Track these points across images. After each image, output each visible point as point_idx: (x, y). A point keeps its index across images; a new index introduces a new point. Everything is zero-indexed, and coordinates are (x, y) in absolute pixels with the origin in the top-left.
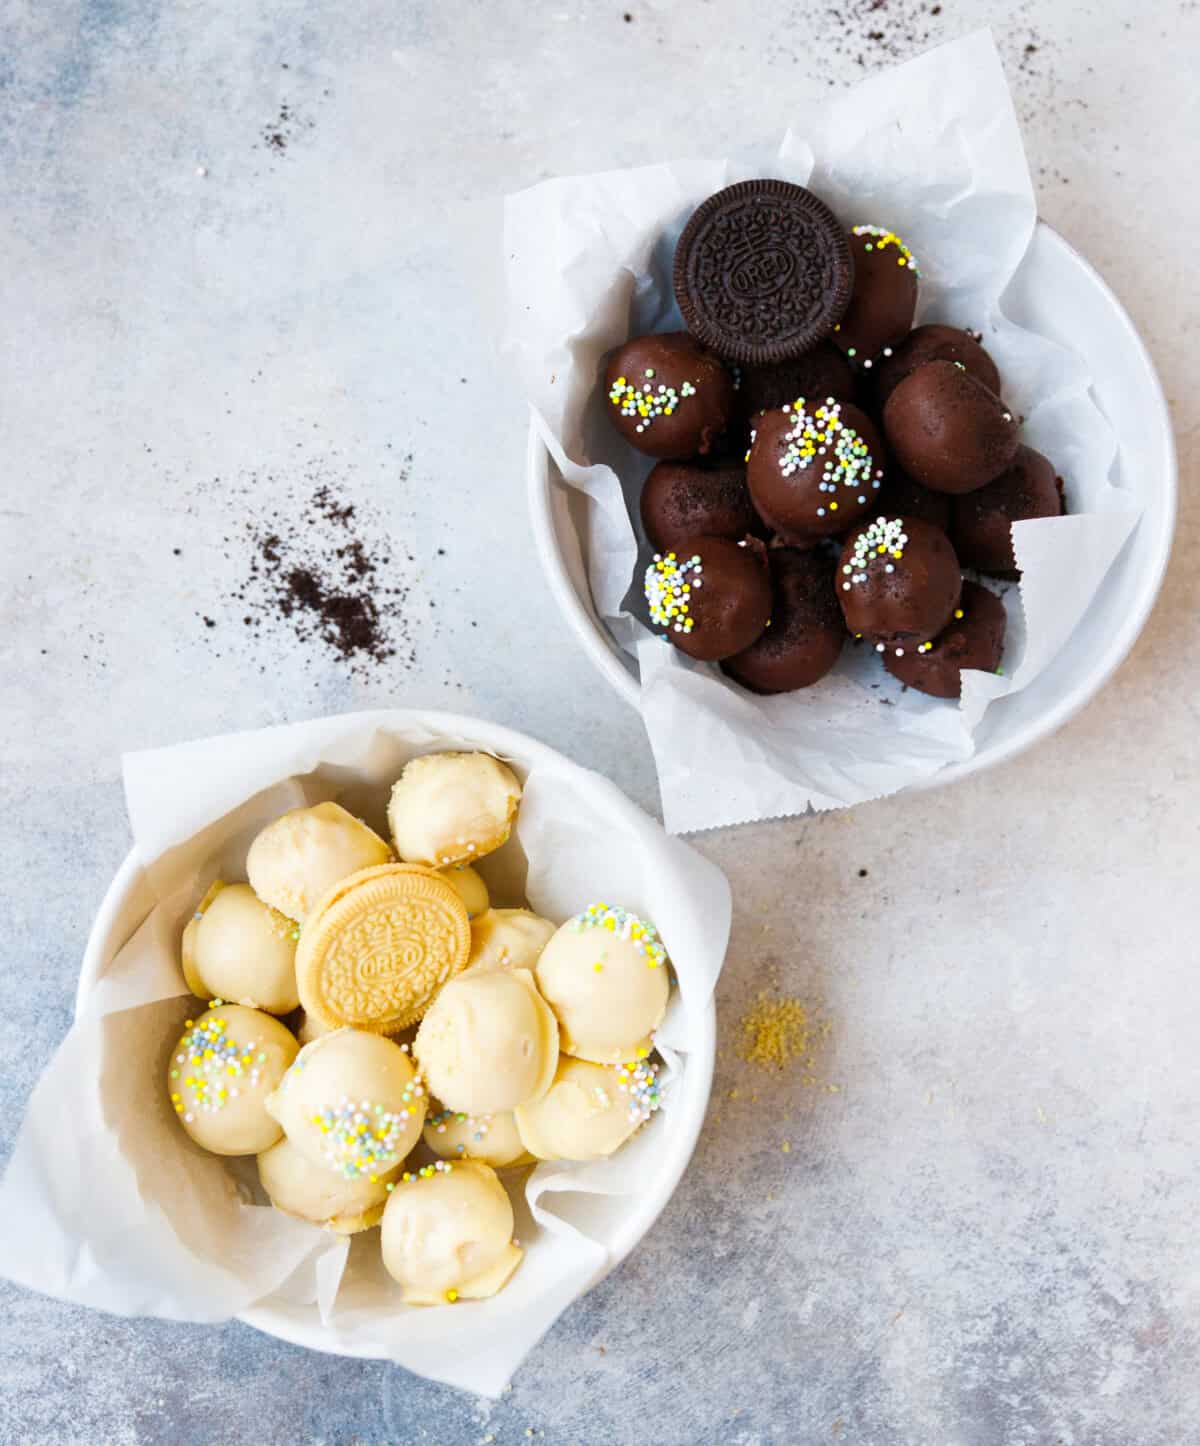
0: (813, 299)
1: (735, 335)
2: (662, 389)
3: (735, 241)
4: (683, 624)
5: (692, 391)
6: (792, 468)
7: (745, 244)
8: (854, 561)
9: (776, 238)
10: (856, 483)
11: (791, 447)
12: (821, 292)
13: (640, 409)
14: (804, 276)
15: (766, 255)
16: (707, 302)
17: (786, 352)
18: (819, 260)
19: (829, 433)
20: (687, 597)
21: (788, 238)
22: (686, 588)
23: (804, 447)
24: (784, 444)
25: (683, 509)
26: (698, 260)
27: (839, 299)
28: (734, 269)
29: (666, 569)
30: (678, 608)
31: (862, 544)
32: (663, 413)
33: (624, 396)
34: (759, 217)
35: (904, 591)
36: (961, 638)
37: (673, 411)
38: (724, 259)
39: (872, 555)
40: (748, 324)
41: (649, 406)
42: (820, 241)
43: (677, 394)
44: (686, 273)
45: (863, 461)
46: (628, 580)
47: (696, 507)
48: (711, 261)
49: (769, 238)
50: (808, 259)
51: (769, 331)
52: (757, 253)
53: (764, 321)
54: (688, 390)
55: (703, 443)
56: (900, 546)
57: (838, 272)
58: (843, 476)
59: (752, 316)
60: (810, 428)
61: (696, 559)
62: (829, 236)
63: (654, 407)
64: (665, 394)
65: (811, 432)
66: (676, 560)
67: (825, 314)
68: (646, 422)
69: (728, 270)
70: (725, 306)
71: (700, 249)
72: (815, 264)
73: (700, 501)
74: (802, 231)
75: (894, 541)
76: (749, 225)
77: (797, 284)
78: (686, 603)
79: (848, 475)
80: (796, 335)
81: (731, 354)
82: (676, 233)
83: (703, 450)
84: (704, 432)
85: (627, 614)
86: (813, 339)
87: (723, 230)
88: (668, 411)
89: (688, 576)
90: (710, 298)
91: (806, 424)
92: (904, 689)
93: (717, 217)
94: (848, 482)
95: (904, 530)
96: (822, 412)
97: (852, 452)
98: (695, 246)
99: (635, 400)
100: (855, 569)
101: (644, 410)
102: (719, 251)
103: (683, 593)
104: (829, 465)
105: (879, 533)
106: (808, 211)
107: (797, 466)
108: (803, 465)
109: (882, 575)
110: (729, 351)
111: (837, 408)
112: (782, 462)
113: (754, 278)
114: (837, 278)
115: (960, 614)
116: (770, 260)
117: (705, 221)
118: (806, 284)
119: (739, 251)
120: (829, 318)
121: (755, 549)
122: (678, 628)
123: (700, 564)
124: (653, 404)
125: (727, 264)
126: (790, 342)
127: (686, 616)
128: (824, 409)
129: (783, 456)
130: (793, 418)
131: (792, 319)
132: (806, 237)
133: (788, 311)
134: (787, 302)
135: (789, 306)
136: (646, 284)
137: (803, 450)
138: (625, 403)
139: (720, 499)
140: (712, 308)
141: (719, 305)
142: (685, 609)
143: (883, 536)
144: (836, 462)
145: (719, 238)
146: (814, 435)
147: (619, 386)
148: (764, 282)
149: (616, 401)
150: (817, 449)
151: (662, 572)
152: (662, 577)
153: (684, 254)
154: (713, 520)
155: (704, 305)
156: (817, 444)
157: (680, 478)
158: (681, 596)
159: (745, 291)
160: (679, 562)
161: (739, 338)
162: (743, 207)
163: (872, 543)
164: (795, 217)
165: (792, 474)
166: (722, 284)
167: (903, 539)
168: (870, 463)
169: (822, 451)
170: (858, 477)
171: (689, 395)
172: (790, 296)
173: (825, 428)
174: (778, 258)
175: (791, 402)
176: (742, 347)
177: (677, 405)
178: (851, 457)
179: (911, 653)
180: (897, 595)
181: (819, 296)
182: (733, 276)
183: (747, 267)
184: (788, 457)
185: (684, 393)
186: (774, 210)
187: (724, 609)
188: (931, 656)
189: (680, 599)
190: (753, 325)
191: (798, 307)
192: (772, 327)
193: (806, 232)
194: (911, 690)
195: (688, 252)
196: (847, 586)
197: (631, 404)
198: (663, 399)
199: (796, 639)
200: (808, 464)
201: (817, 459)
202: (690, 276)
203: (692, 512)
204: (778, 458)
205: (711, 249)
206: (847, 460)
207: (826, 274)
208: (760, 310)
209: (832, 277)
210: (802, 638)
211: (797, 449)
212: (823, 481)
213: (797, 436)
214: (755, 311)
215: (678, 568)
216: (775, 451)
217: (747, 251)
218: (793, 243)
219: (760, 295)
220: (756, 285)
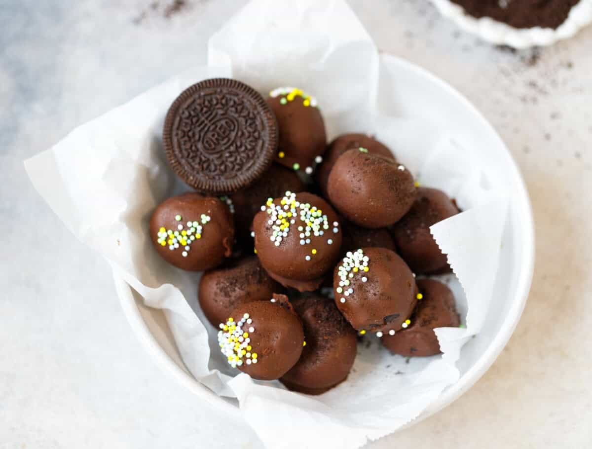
0: (256, 140)
1: (217, 177)
2: (189, 224)
3: (197, 121)
4: (251, 358)
5: (208, 219)
6: (279, 239)
7: (203, 122)
8: (341, 284)
9: (221, 112)
10: (322, 233)
11: (274, 227)
12: (259, 134)
13: (181, 242)
14: (246, 128)
16: (193, 164)
17: (252, 177)
18: (251, 115)
19: (293, 210)
20: (248, 340)
21: (228, 109)
22: (246, 335)
23: (282, 224)
24: (269, 229)
25: (227, 295)
26: (178, 140)
27: (272, 134)
28: (202, 139)
29: (229, 328)
30: (244, 349)
31: (343, 272)
32: (196, 239)
33: (167, 238)
34: (207, 103)
36: (427, 311)
37: (202, 234)
38: (194, 135)
39: (351, 276)
40: (223, 167)
41: (186, 238)
42: (247, 104)
43: (200, 224)
44: (173, 151)
45: (320, 219)
47: (234, 290)
48: (186, 138)
49: (217, 114)
50: (244, 117)
51: (237, 167)
52: (213, 124)
53: (232, 162)
54: (205, 219)
55: (226, 249)
56: (365, 264)
57: (265, 119)
58: (312, 231)
59: (223, 162)
60: (281, 212)
61: (246, 316)
62: (252, 99)
63: (188, 237)
64: (192, 226)
65: (282, 214)
66: (234, 321)
67: (266, 145)
68: (187, 248)
69: (199, 140)
70: (204, 162)
71: (177, 135)
72: (251, 119)
73: (235, 286)
74: (235, 102)
75: (361, 263)
76: (202, 109)
77: (243, 134)
78: (249, 344)
79: (314, 230)
80: (254, 164)
81: (219, 189)
82: (160, 132)
83: (228, 254)
84: (225, 241)
85: (214, 371)
86: (265, 163)
87: (187, 118)
88: (198, 236)
89: (244, 327)
90: (194, 161)
91: (277, 211)
93: (181, 111)
94: (316, 234)
95: (364, 254)
96: (285, 201)
97: (311, 216)
98: (174, 133)
99: (175, 237)
100: (344, 288)
101: (184, 241)
102: (189, 131)
103: (244, 339)
104: (301, 228)
105: (350, 261)
107: (282, 237)
108: (285, 234)
109: (361, 285)
111: (293, 195)
112: (272, 238)
113: (216, 139)
114: (265, 121)
115: (420, 296)
116: (222, 126)
117: (175, 117)
118: (249, 132)
119: (202, 127)
120: (270, 147)
121: (281, 301)
122: (249, 362)
123: (250, 318)
124: (187, 236)
125: (197, 137)
126: (252, 170)
127: (252, 352)
128: (285, 199)
129: (272, 235)
130: (269, 211)
131: (248, 156)
132: (239, 105)
133: (244, 152)
134: (241, 146)
135: (243, 149)
137: (282, 226)
138: (170, 242)
139: (248, 280)
140: (197, 166)
141: (201, 163)
142: (249, 348)
143: (353, 262)
144: (304, 225)
145: (186, 124)
146: (285, 215)
147: (162, 234)
148: (223, 140)
149: (163, 244)
150: (289, 222)
151: (228, 331)
152: (228, 335)
153: (169, 140)
154: (248, 294)
155: (191, 166)
156: (288, 220)
157: (219, 277)
158: (244, 341)
159: (214, 149)
160: (236, 320)
161: (219, 179)
162: (194, 101)
163: (348, 269)
164: (228, 96)
165: (281, 243)
166: (198, 150)
167: (366, 259)
168: (325, 218)
169: (293, 222)
170: (321, 228)
171: (207, 222)
172: (241, 142)
173: (290, 208)
174: (226, 123)
175: (264, 203)
176: (224, 183)
177: (203, 230)
178: (312, 219)
179: (400, 331)
180: (375, 294)
181: (259, 137)
182: (203, 142)
183: (209, 135)
184: (275, 234)
185: (204, 222)
186: (213, 96)
187: (274, 340)
188: (413, 328)
189: (244, 343)
190: (226, 167)
191: (249, 147)
192: (238, 165)
193: (237, 102)
195: (171, 138)
196: (343, 300)
197: (174, 241)
198: (193, 230)
199: (325, 347)
200: (288, 233)
201: (291, 228)
202: (177, 152)
203: (233, 294)
204: (269, 238)
205: (184, 132)
206: (310, 221)
207: (258, 122)
208: (227, 157)
209: (262, 122)
210: (329, 345)
211: (278, 227)
212: (301, 239)
213: (274, 220)
214: (224, 159)
215: (236, 325)
216: (266, 234)
217: (206, 125)
218: (231, 111)
219: (223, 148)
220: (219, 143)
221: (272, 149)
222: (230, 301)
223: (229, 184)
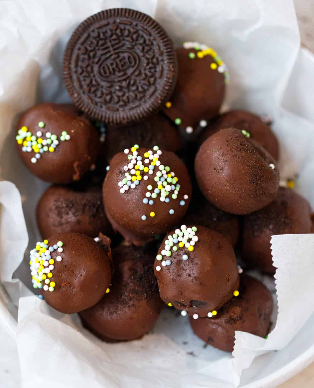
0: (150, 84)
1: (99, 104)
2: (48, 135)
3: (102, 45)
4: (49, 285)
5: (68, 137)
6: (126, 188)
7: (108, 47)
8: (163, 252)
9: (128, 45)
10: (167, 200)
11: (127, 174)
12: (155, 80)
13: (33, 147)
14: (145, 69)
15: (122, 55)
16: (83, 83)
17: (131, 117)
18: (155, 60)
19: (151, 167)
20: (52, 267)
21: (136, 45)
22: (52, 262)
23: (135, 175)
24: (122, 173)
25: (60, 214)
26: (78, 56)
27: (167, 86)
28: (101, 63)
29: (41, 250)
30: (46, 274)
31: (169, 242)
32: (48, 151)
33: (25, 139)
34: (118, 32)
35: (195, 272)
37: (55, 149)
38: (94, 56)
39: (175, 248)
40: (108, 98)
41: (40, 146)
42: (156, 48)
43: (58, 139)
44: (70, 63)
45: (173, 187)
46: (20, 259)
47: (67, 214)
48: (86, 57)
49: (124, 44)
50: (147, 59)
51: (121, 103)
52: (116, 53)
53: (118, 97)
54: (65, 136)
55: (75, 173)
56: (193, 243)
57: (166, 68)
58: (159, 195)
59: (110, 93)
60: (140, 163)
61: (60, 244)
62: (161, 45)
63: (43, 146)
64: (50, 138)
65: (140, 166)
66: (48, 244)
67: (157, 94)
68: (38, 156)
69: (97, 63)
71: (79, 49)
72: (153, 63)
73: (70, 210)
74: (145, 41)
75: (189, 240)
76: (112, 36)
77: (140, 74)
78: (51, 271)
79: (162, 194)
80: (138, 106)
81: (96, 116)
82: (66, 39)
83: (76, 177)
84: (76, 165)
85: (17, 280)
86: (149, 110)
87: (95, 38)
88: (52, 149)
89: (53, 254)
90: (84, 80)
91: (137, 161)
92: (205, 347)
93: (92, 29)
94: (162, 199)
95: (197, 233)
96: (148, 154)
97: (166, 180)
98: (78, 46)
99: (32, 141)
100: (164, 257)
101: (37, 148)
102: (92, 51)
103: (49, 265)
104: (150, 187)
105: (181, 234)
106: (149, 29)
107: (130, 187)
108: (133, 186)
109: (180, 262)
110: (95, 114)
111: (159, 152)
112: (120, 184)
113: (113, 69)
114: (166, 72)
115: (236, 293)
116: (124, 58)
117: (84, 31)
118: (146, 75)
119: (105, 51)
120: (159, 97)
121: (104, 243)
123: (62, 247)
124: (42, 144)
125: (96, 60)
126: (134, 111)
127: (51, 280)
128: (150, 152)
129: (121, 180)
130: (130, 157)
131: (136, 96)
132: (147, 45)
133: (134, 91)
134: (134, 85)
135: (134, 88)
136: (47, 71)
137: (134, 177)
138: (25, 144)
139: (84, 210)
140: (85, 87)
141: (90, 85)
142: (50, 275)
143: (183, 236)
144: (155, 185)
145: (92, 43)
146: (142, 168)
147: (23, 132)
148: (120, 71)
149: (20, 142)
150: (143, 177)
151: (39, 251)
153: (70, 51)
154: (78, 222)
155: (80, 84)
156: (143, 174)
157: (60, 195)
158: (48, 267)
159: (107, 77)
161: (101, 107)
162: (108, 24)
163: (176, 241)
164: (141, 33)
165: (126, 192)
166: (92, 71)
167: (195, 239)
168: (178, 188)
169: (146, 178)
170: (169, 196)
171: (66, 140)
172: (135, 82)
173: (150, 164)
174: (129, 57)
175: (130, 148)
176: (103, 112)
177: (57, 146)
178: (165, 184)
179: (203, 318)
180: (189, 276)
181: (154, 83)
182: (100, 67)
183: (109, 62)
184: (124, 181)
185: (62, 138)
186: (128, 27)
188: (218, 321)
189: (47, 269)
191: (140, 89)
192: (124, 101)
193: (147, 42)
194: (210, 347)
195: (72, 50)
196: (158, 268)
197: (29, 144)
198: (49, 142)
199: (127, 303)
200: (136, 185)
201: (141, 183)
202: (73, 66)
203: (65, 217)
204: (118, 182)
205: (86, 49)
206: (162, 185)
207: (158, 69)
208: (116, 89)
209: (162, 71)
210: (131, 303)
211: (130, 176)
212: (145, 197)
213: (130, 168)
214: (113, 90)
215: (48, 249)
216: (117, 177)
217: (109, 52)
218: (139, 49)
219: (116, 80)
220: (114, 74)
221: (161, 100)
222: (60, 222)
223: (107, 116)
